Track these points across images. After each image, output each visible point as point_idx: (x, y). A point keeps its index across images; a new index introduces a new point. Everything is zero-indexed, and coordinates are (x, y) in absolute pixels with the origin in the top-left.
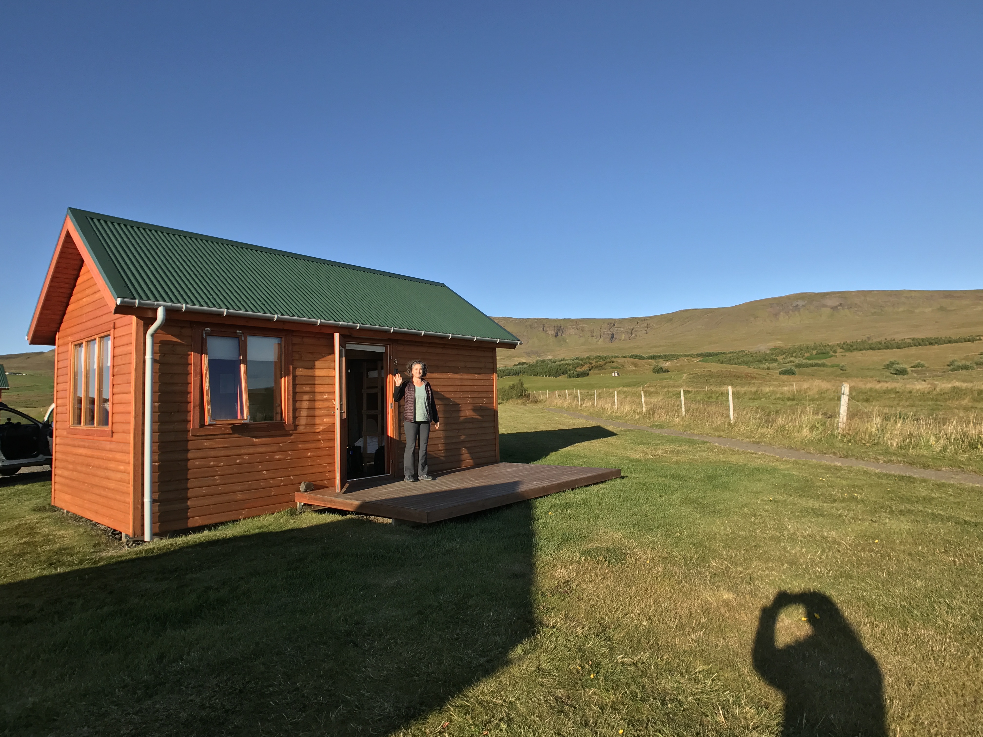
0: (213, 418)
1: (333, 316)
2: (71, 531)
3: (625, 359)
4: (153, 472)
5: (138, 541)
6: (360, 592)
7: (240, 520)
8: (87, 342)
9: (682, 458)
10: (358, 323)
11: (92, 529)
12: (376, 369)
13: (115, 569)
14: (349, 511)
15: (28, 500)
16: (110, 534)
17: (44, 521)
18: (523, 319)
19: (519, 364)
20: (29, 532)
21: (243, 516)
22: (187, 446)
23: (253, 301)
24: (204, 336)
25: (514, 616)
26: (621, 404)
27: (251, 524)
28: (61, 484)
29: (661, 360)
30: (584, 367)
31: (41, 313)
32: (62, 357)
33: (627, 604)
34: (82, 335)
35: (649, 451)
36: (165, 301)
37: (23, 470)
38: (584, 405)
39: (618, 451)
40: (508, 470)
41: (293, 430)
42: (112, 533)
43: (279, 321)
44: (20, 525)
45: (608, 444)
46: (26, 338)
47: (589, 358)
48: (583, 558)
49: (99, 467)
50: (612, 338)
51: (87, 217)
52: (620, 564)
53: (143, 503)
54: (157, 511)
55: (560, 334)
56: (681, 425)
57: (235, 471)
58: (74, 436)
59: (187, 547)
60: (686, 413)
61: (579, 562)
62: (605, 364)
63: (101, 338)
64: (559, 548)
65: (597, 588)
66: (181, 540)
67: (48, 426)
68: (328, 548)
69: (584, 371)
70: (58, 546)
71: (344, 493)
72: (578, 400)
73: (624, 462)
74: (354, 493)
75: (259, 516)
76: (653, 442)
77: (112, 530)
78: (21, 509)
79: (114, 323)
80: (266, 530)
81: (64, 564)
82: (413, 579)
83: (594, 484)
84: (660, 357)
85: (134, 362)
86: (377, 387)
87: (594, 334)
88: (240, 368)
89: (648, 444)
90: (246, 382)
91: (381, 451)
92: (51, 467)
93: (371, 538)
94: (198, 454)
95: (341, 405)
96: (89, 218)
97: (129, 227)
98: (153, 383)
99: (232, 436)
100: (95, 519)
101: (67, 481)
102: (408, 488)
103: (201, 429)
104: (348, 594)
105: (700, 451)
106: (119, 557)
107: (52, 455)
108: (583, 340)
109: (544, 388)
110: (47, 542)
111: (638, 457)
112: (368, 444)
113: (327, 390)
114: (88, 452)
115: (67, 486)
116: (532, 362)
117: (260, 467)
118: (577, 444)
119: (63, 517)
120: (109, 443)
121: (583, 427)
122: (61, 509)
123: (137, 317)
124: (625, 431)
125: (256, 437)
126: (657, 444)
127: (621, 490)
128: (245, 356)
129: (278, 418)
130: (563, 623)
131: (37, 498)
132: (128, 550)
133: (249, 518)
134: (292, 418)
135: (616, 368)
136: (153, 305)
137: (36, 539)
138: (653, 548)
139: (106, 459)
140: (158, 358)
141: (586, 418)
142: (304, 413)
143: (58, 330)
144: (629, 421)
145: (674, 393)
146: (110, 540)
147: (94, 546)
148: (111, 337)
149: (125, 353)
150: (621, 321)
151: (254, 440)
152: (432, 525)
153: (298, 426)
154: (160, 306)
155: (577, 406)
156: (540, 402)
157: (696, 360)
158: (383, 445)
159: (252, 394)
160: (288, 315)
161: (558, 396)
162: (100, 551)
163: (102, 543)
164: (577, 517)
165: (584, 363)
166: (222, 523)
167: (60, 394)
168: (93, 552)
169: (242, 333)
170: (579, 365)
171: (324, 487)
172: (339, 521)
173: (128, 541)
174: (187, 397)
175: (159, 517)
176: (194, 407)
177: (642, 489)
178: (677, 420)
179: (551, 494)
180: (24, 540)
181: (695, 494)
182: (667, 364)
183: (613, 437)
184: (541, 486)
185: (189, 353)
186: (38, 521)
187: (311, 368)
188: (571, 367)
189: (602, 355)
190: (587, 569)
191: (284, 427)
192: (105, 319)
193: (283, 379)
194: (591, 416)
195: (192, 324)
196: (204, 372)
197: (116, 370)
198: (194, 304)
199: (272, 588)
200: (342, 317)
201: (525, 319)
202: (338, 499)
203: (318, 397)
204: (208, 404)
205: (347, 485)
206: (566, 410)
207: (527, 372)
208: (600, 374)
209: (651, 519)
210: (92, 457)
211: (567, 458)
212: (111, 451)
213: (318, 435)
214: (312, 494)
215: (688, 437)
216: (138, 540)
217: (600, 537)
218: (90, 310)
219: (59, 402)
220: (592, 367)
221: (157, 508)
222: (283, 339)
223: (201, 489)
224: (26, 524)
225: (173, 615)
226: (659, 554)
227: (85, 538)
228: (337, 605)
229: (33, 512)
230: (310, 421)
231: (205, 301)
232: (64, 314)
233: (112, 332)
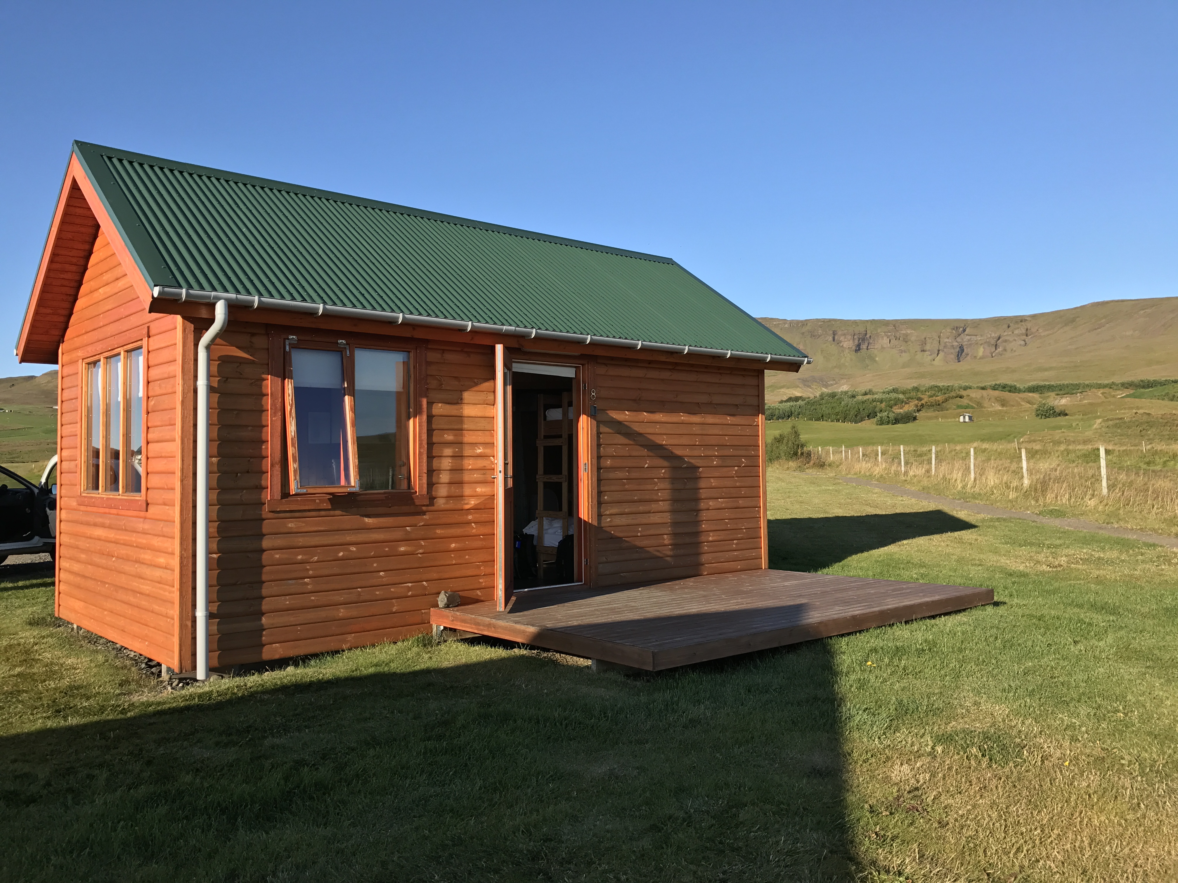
0: (303, 482)
1: (491, 316)
2: (85, 660)
3: (983, 391)
4: (209, 569)
5: (186, 679)
6: (547, 784)
7: (343, 651)
8: (107, 358)
9: (1107, 572)
10: (533, 328)
11: (116, 656)
12: (559, 406)
13: (154, 723)
14: (518, 643)
15: (20, 607)
16: (143, 666)
17: (45, 640)
18: (798, 322)
19: (790, 399)
20: (23, 658)
21: (348, 645)
22: (261, 528)
23: (363, 291)
24: (287, 348)
25: (824, 846)
26: (981, 472)
27: (361, 660)
28: (67, 583)
29: (1052, 394)
30: (907, 406)
31: (36, 313)
32: (67, 382)
33: (1037, 842)
34: (99, 347)
35: (1041, 557)
36: (226, 291)
37: (12, 560)
38: (911, 473)
39: (982, 556)
40: (786, 584)
41: (427, 506)
42: (146, 664)
43: (406, 324)
44: (11, 646)
45: (961, 541)
46: (15, 352)
47: (916, 389)
48: (939, 749)
49: (127, 559)
50: (960, 353)
51: (102, 156)
52: (1011, 764)
53: (196, 617)
54: (216, 632)
55: (864, 346)
56: (1098, 512)
57: (336, 570)
58: (89, 509)
59: (264, 692)
60: (1109, 490)
61: (932, 754)
62: (946, 400)
63: (127, 351)
64: (892, 727)
65: (974, 807)
66: (253, 680)
67: (46, 491)
68: (489, 706)
69: (906, 413)
70: (66, 682)
71: (510, 612)
72: (900, 463)
73: (997, 576)
74: (526, 613)
75: (374, 646)
76: (1047, 542)
77: (146, 660)
78: (11, 620)
79: (148, 327)
80: (386, 669)
81: (77, 712)
82: (638, 768)
83: (945, 614)
84: (1050, 388)
85: (179, 389)
86: (560, 436)
87: (927, 347)
88: (343, 401)
89: (1040, 545)
90: (353, 425)
91: (567, 542)
92: (53, 556)
93: (557, 690)
94: (279, 542)
95: (506, 464)
96: (105, 158)
97: (166, 171)
98: (209, 425)
99: (332, 513)
100: (121, 640)
101: (78, 580)
102: (615, 608)
103: (284, 500)
104: (529, 787)
105: (1143, 562)
106: (159, 704)
107: (55, 538)
108: (906, 357)
109: (836, 443)
110: (50, 675)
111: (1021, 568)
112: (544, 532)
113: (481, 439)
114: (111, 535)
115: (78, 587)
116: (812, 396)
117: (375, 565)
118: (905, 542)
119: (72, 636)
120: (142, 520)
121: (912, 511)
122: (68, 623)
123: (184, 318)
124: (991, 520)
125: (368, 516)
126: (1056, 547)
127: (997, 628)
128: (352, 383)
129: (404, 485)
130: (916, 867)
131: (33, 605)
132: (172, 693)
133: (356, 648)
134: (425, 486)
135: (967, 407)
136: (209, 297)
137: (35, 670)
138: (1074, 739)
139: (137, 547)
140: (216, 385)
141: (914, 495)
142: (445, 477)
143: (61, 339)
144: (996, 502)
145: (1079, 453)
146: (144, 676)
147: (121, 685)
148: (144, 350)
149: (166, 376)
150: (977, 324)
151: (366, 520)
152: (659, 673)
153: (435, 498)
154: (219, 299)
155: (897, 473)
156: (830, 465)
157: (1121, 394)
158: (570, 533)
159: (362, 444)
160: (420, 314)
161: (863, 455)
162: (130, 693)
163: (133, 680)
164: (920, 672)
165: (908, 399)
166: (315, 656)
167: (66, 442)
168: (119, 695)
169: (347, 344)
170: (898, 402)
171: (476, 601)
172: (502, 660)
173: (170, 679)
174: (261, 448)
175: (218, 641)
176: (272, 465)
177: (1038, 627)
178: (1092, 503)
179: (867, 630)
180: (18, 670)
181: (1146, 642)
182: (1063, 402)
183: (970, 531)
184: (850, 614)
185: (264, 376)
186: (36, 640)
187: (457, 403)
188: (883, 405)
189: (941, 384)
190: (950, 769)
191: (413, 499)
192: (134, 320)
193: (411, 421)
194: (925, 492)
195: (269, 329)
196: (288, 408)
197: (152, 403)
198: (272, 296)
199: (402, 768)
200: (507, 318)
201: (802, 321)
202: (501, 623)
203: (467, 452)
204: (294, 461)
205: (513, 598)
206: (878, 480)
207: (804, 414)
208: (937, 417)
209: (1062, 684)
210: (116, 542)
211: (889, 565)
212: (144, 533)
213: (467, 515)
214: (457, 613)
215: (1115, 535)
216: (189, 680)
217: (967, 710)
218: (110, 307)
219: (65, 453)
220: (922, 405)
221: (216, 627)
222: (412, 355)
223: (283, 598)
224: (19, 644)
225: (246, 806)
226: (1088, 751)
227: (106, 671)
228: (512, 806)
229: (28, 627)
230: (455, 491)
231: (288, 291)
232: (71, 314)
233: (145, 342)
